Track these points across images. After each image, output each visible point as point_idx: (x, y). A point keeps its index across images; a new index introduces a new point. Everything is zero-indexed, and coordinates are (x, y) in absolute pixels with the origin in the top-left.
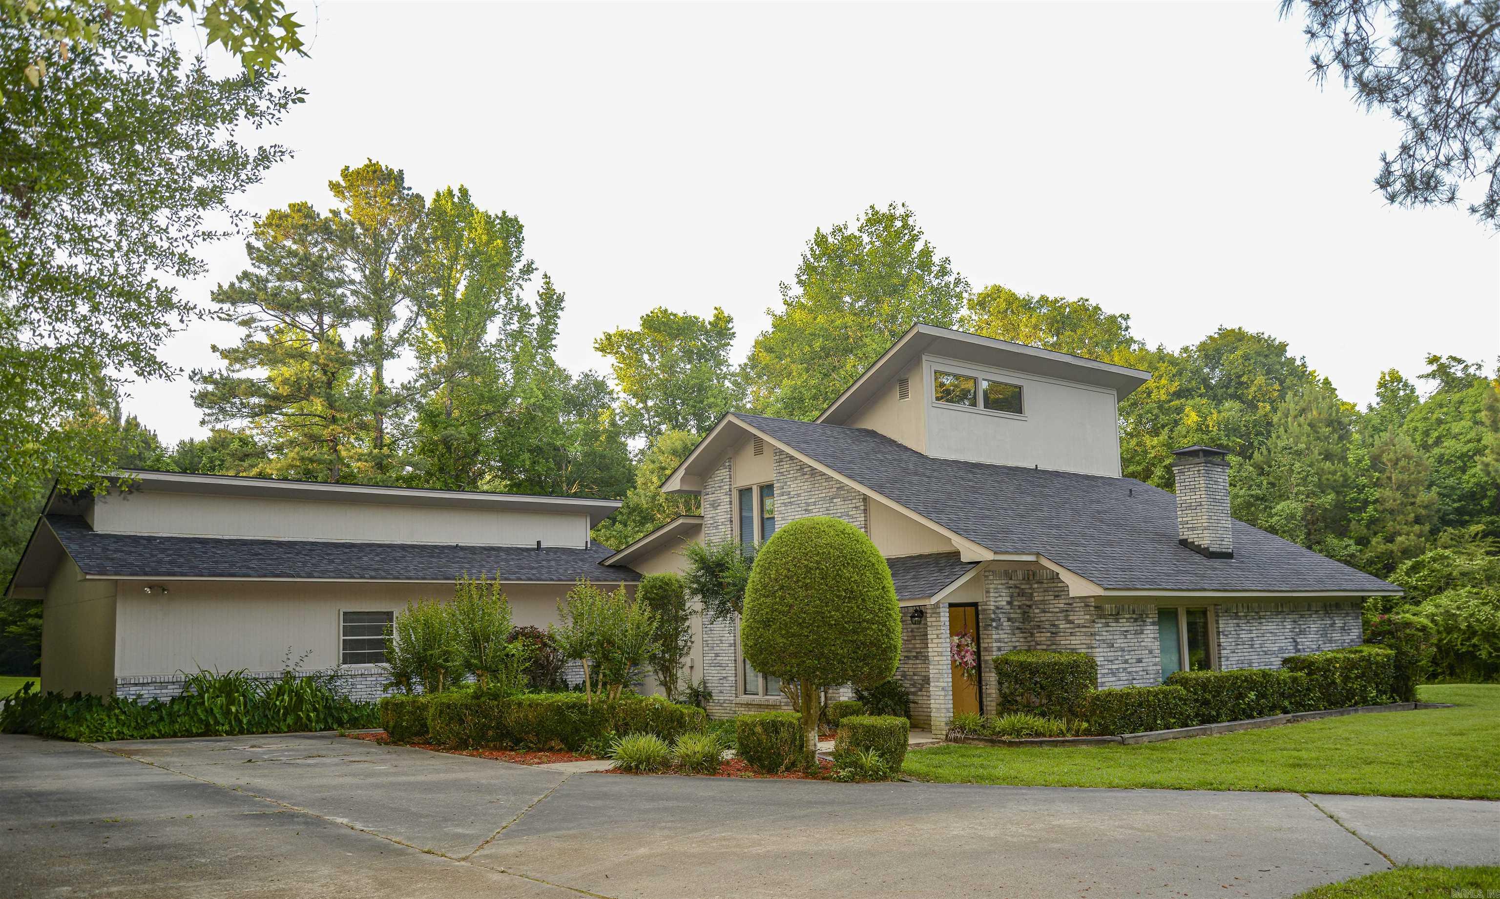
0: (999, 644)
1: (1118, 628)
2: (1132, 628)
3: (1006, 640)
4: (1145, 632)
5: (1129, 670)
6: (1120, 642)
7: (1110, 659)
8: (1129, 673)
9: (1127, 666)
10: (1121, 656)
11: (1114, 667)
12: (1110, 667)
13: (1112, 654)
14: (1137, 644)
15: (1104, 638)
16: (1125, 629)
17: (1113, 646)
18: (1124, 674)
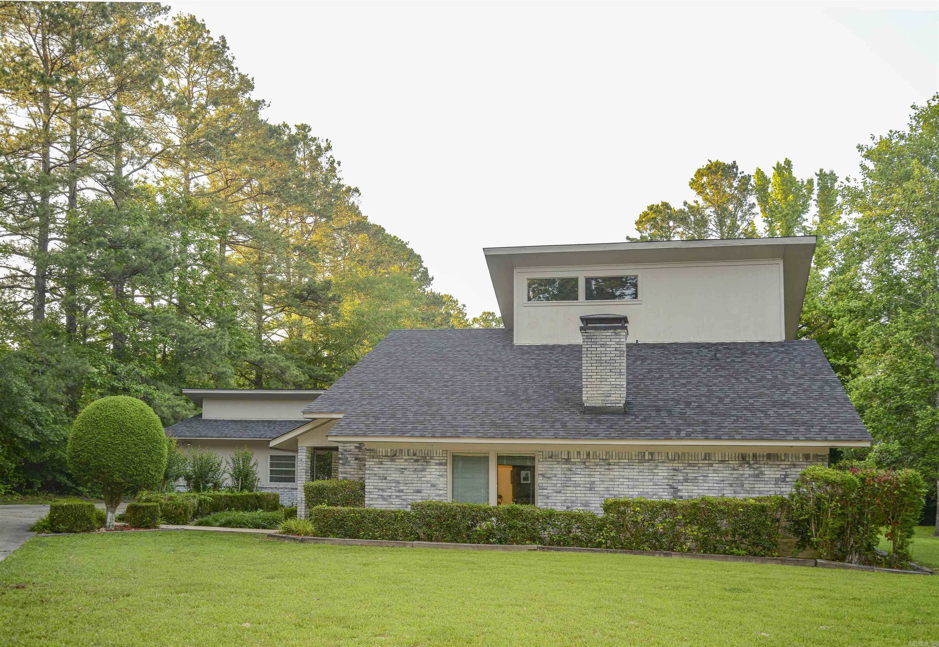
0: (345, 475)
1: (394, 466)
2: (412, 467)
3: (352, 473)
4: (428, 470)
5: (403, 497)
6: (395, 476)
7: (381, 488)
8: (404, 500)
9: (401, 494)
10: (395, 487)
11: (384, 494)
12: (381, 494)
13: (385, 484)
14: (417, 479)
15: (376, 472)
16: (403, 467)
17: (386, 479)
18: (397, 500)
